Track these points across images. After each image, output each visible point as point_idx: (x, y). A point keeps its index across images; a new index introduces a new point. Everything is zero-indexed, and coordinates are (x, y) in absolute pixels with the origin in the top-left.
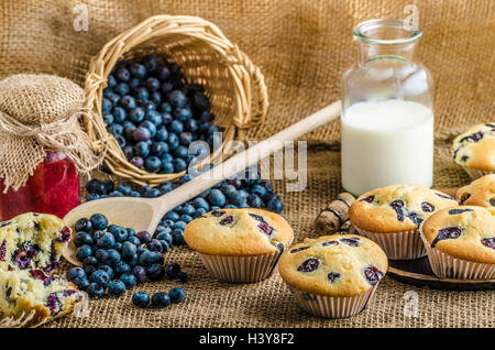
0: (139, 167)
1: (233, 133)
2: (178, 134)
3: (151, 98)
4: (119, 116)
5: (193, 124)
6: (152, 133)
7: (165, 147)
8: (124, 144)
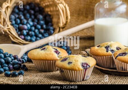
0: (23, 39)
1: (58, 30)
2: (39, 30)
3: (30, 17)
4: (17, 22)
5: (44, 26)
6: (28, 28)
7: (33, 33)
8: (18, 31)
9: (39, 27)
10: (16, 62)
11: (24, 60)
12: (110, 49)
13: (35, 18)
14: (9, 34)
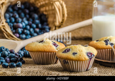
1: (54, 28)
2: (34, 29)
3: (25, 16)
5: (40, 25)
6: (23, 26)
7: (28, 32)
8: (12, 29)
9: (35, 26)
10: (13, 56)
11: (21, 55)
12: (110, 42)
13: (30, 17)
14: (3, 32)
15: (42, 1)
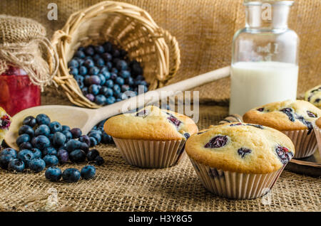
0: (91, 100)
1: (156, 85)
2: (120, 85)
3: (105, 64)
4: (82, 71)
5: (131, 80)
6: (102, 81)
7: (111, 91)
8: (82, 86)
9: (122, 81)
10: (75, 144)
11: (94, 140)
12: (296, 114)
13: (114, 66)
14: (66, 91)
15: (133, 40)
